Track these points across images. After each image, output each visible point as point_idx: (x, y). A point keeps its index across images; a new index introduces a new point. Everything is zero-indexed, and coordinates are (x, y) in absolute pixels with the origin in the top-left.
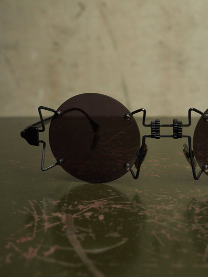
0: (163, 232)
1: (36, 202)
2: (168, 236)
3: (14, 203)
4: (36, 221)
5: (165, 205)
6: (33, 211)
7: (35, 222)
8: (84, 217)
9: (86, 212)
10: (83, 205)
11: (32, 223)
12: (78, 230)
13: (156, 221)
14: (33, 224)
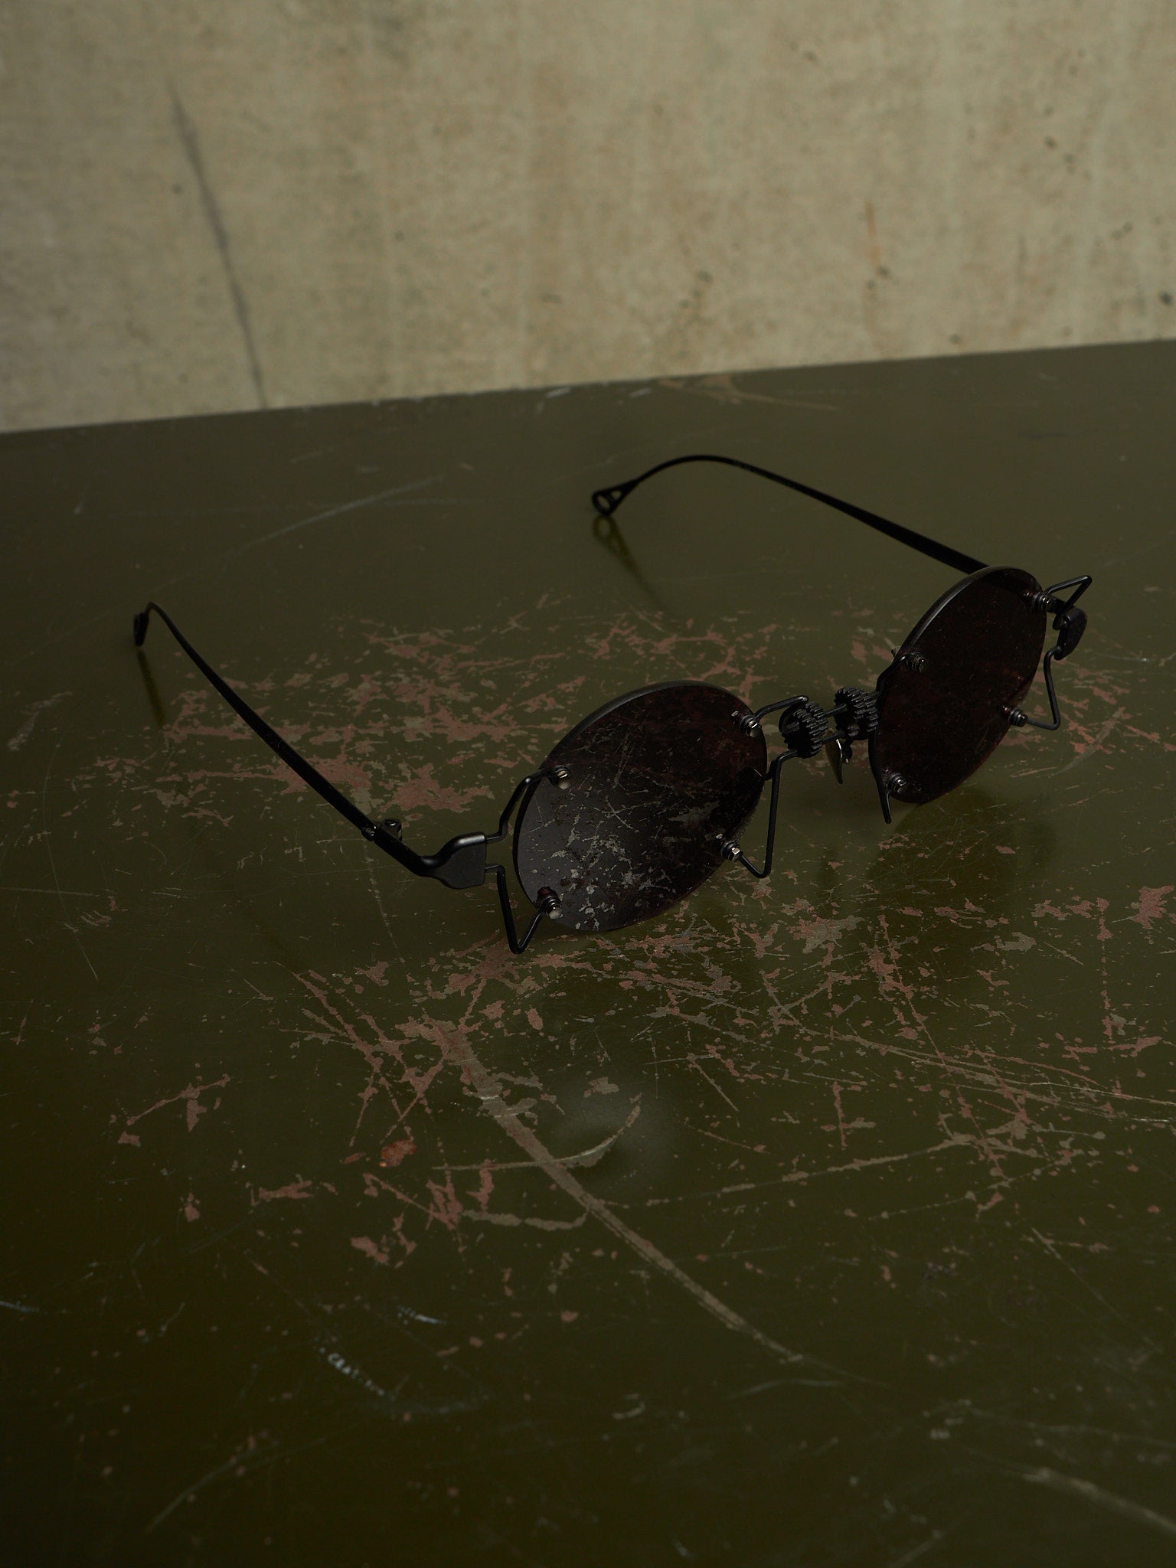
0: (713, 1053)
1: (324, 980)
2: (729, 1063)
3: (263, 997)
4: (377, 1069)
5: (668, 932)
6: (341, 1027)
7: (377, 1077)
8: (488, 1025)
9: (483, 1002)
10: (456, 970)
11: (370, 1080)
12: (506, 1084)
13: (676, 1011)
14: (375, 1085)
